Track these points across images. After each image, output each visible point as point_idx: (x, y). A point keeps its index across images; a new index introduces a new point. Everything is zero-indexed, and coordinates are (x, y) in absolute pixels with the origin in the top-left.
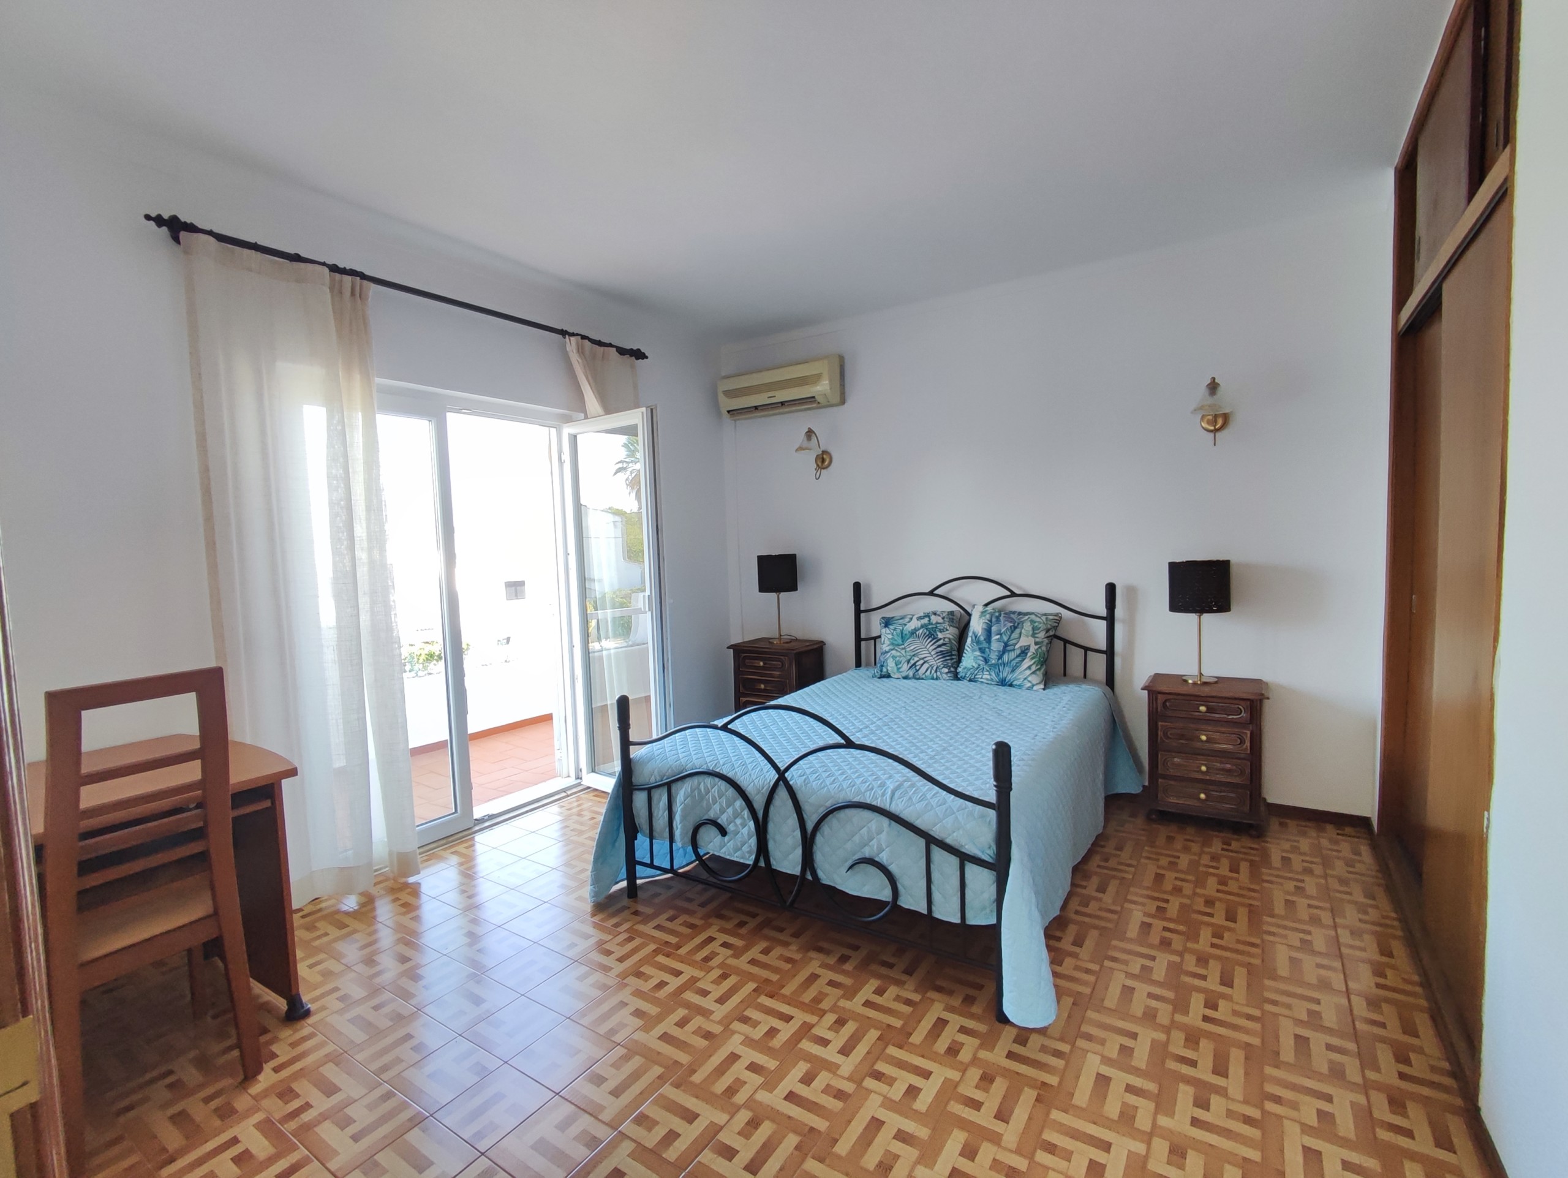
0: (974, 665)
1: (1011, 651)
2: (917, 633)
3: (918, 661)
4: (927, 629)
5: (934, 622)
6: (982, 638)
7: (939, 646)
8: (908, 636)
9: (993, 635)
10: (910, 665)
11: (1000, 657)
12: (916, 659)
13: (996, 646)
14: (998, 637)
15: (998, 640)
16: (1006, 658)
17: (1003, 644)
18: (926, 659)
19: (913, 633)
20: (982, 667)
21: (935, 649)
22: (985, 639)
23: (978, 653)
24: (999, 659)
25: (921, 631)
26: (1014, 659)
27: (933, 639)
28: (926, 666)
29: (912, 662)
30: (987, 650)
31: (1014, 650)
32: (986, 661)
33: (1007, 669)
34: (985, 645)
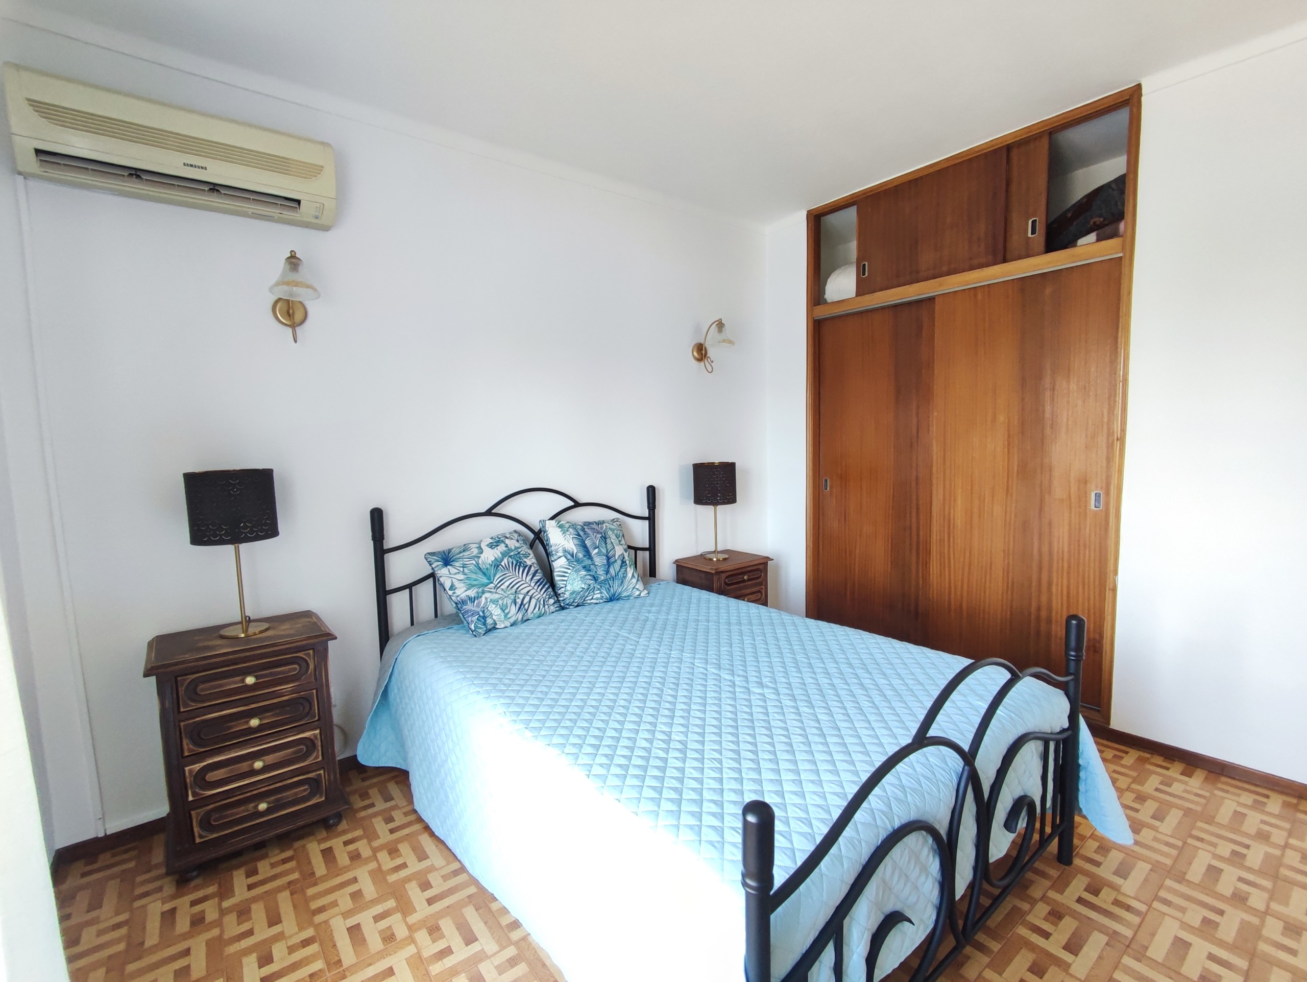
0: (583, 586)
1: (614, 562)
2: (503, 564)
3: (524, 598)
4: (510, 556)
5: (513, 548)
6: (580, 555)
7: (534, 575)
8: (492, 572)
9: (591, 550)
10: (518, 606)
11: (607, 572)
12: (521, 597)
13: (599, 561)
14: (596, 550)
15: (599, 554)
16: (612, 571)
17: (605, 557)
18: (530, 594)
19: (496, 565)
20: (592, 586)
21: (532, 579)
22: (584, 556)
23: (583, 573)
24: (607, 574)
25: (505, 560)
26: (619, 571)
27: (525, 567)
28: (533, 601)
29: (519, 601)
30: (592, 566)
31: (616, 561)
32: (595, 579)
33: (617, 583)
34: (588, 562)
